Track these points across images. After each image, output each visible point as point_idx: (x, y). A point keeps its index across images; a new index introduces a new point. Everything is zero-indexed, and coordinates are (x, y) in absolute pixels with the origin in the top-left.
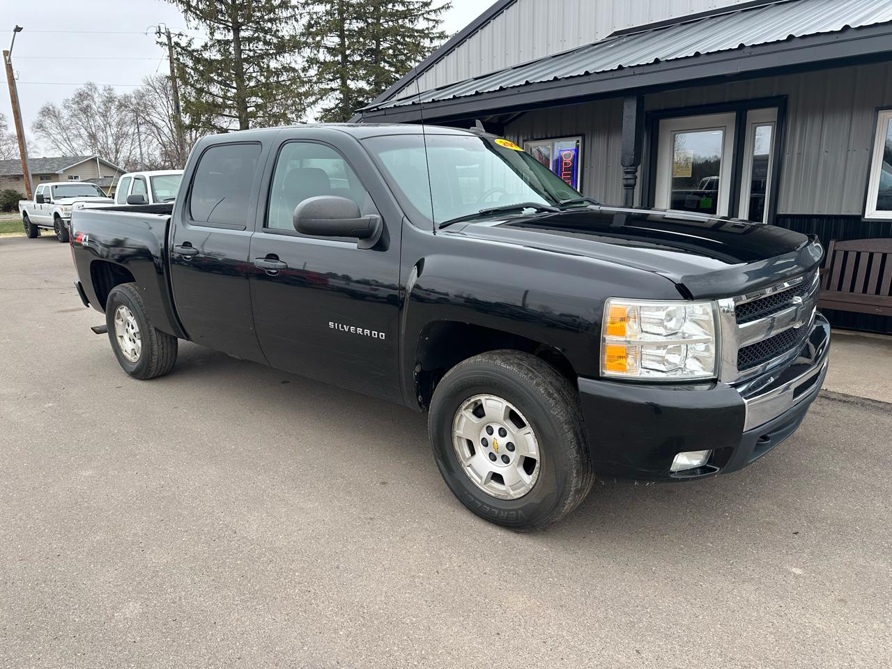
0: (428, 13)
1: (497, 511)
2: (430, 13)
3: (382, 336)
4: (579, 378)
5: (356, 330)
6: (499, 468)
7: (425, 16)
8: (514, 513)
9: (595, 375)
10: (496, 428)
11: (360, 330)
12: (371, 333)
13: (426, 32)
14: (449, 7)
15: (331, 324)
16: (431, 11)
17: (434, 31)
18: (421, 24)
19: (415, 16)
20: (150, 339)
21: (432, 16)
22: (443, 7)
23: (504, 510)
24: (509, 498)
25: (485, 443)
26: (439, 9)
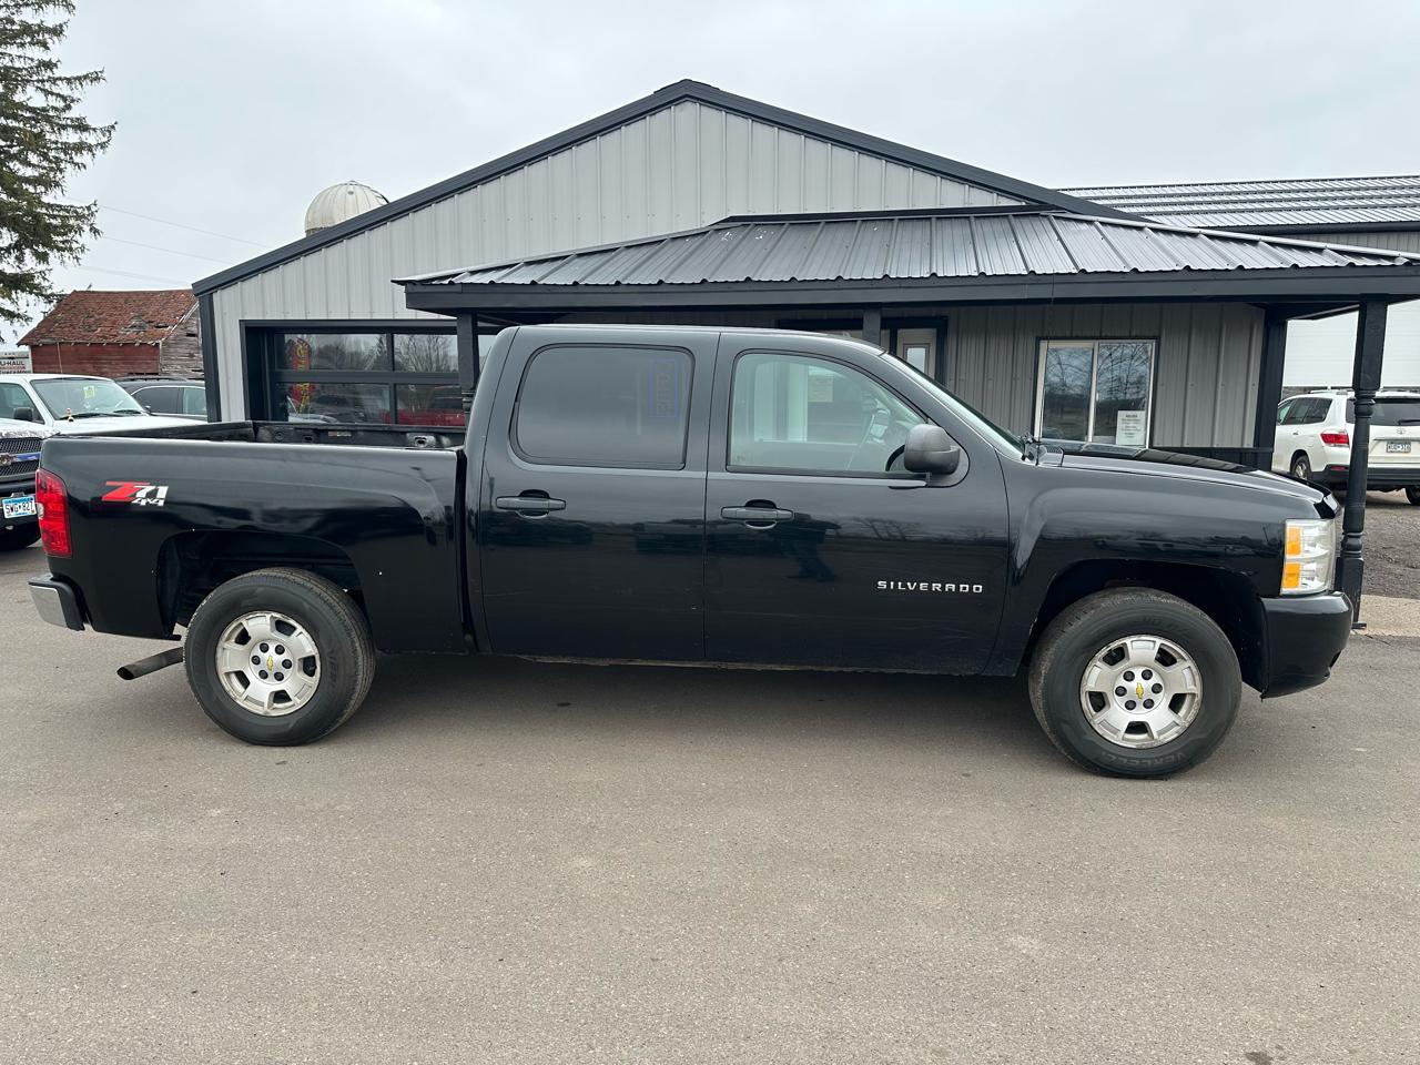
0: (54, 81)
1: (1149, 762)
2: (59, 82)
3: (978, 589)
4: (1263, 599)
5: (930, 587)
6: (1139, 715)
7: (47, 86)
8: (1172, 757)
9: (1276, 593)
10: (1138, 672)
11: (937, 586)
12: (957, 588)
13: (51, 113)
14: (97, 79)
15: (882, 584)
16: (60, 79)
17: (68, 114)
18: (31, 97)
19: (23, 80)
20: (356, 663)
21: (63, 89)
22: (86, 77)
23: (1158, 759)
24: (1156, 745)
25: (1121, 691)
26: (79, 78)
